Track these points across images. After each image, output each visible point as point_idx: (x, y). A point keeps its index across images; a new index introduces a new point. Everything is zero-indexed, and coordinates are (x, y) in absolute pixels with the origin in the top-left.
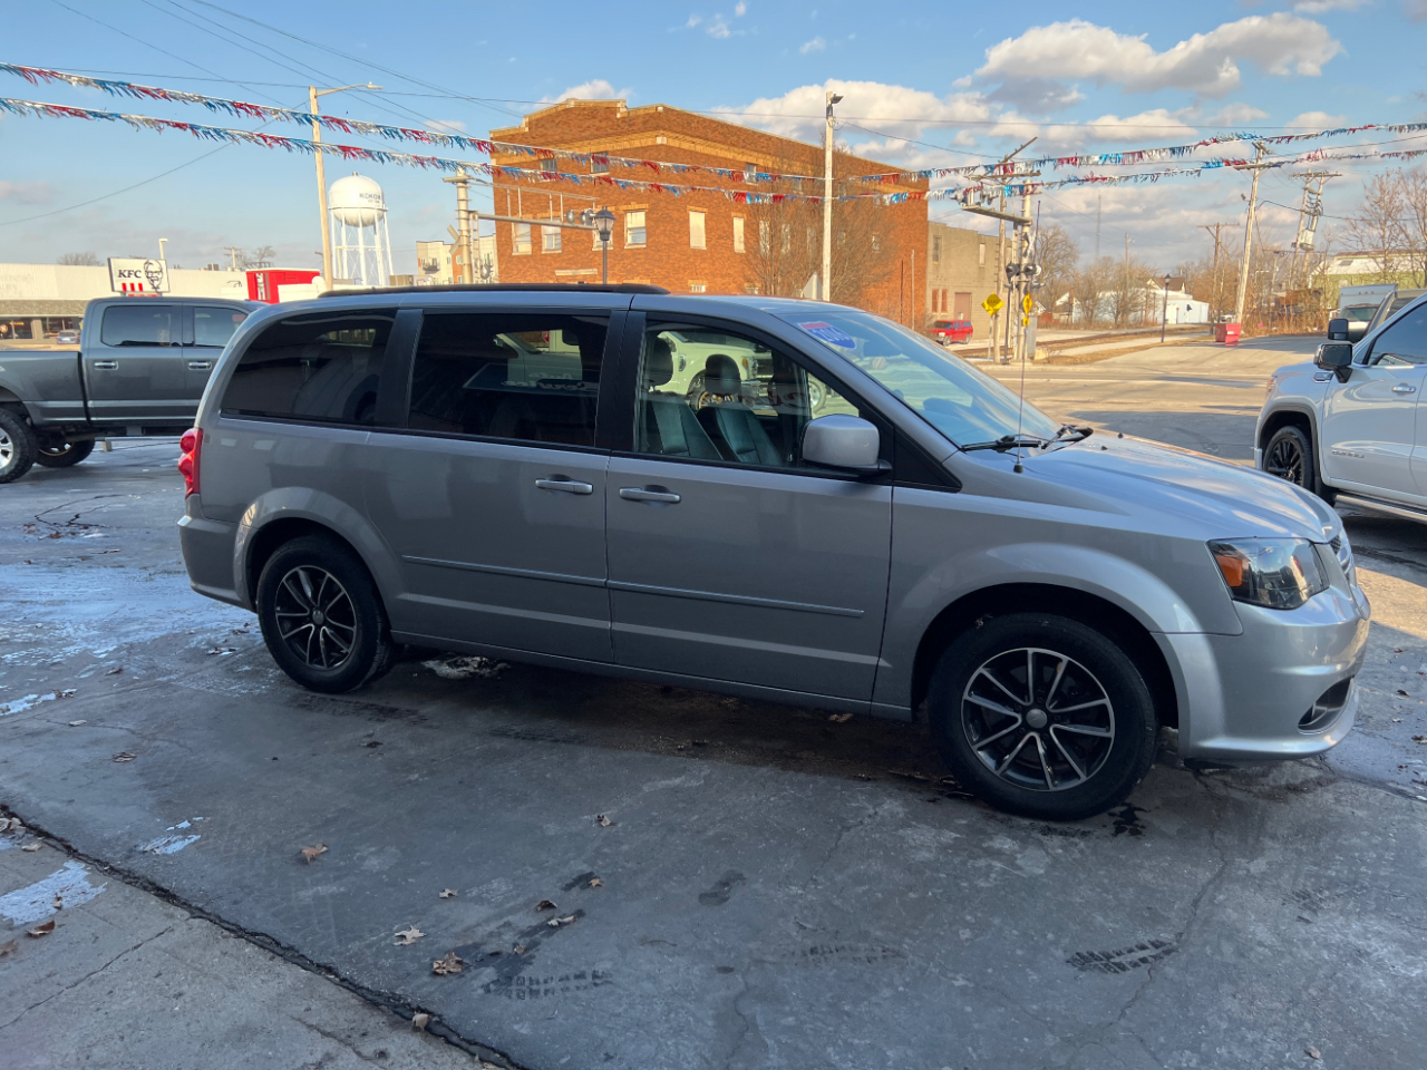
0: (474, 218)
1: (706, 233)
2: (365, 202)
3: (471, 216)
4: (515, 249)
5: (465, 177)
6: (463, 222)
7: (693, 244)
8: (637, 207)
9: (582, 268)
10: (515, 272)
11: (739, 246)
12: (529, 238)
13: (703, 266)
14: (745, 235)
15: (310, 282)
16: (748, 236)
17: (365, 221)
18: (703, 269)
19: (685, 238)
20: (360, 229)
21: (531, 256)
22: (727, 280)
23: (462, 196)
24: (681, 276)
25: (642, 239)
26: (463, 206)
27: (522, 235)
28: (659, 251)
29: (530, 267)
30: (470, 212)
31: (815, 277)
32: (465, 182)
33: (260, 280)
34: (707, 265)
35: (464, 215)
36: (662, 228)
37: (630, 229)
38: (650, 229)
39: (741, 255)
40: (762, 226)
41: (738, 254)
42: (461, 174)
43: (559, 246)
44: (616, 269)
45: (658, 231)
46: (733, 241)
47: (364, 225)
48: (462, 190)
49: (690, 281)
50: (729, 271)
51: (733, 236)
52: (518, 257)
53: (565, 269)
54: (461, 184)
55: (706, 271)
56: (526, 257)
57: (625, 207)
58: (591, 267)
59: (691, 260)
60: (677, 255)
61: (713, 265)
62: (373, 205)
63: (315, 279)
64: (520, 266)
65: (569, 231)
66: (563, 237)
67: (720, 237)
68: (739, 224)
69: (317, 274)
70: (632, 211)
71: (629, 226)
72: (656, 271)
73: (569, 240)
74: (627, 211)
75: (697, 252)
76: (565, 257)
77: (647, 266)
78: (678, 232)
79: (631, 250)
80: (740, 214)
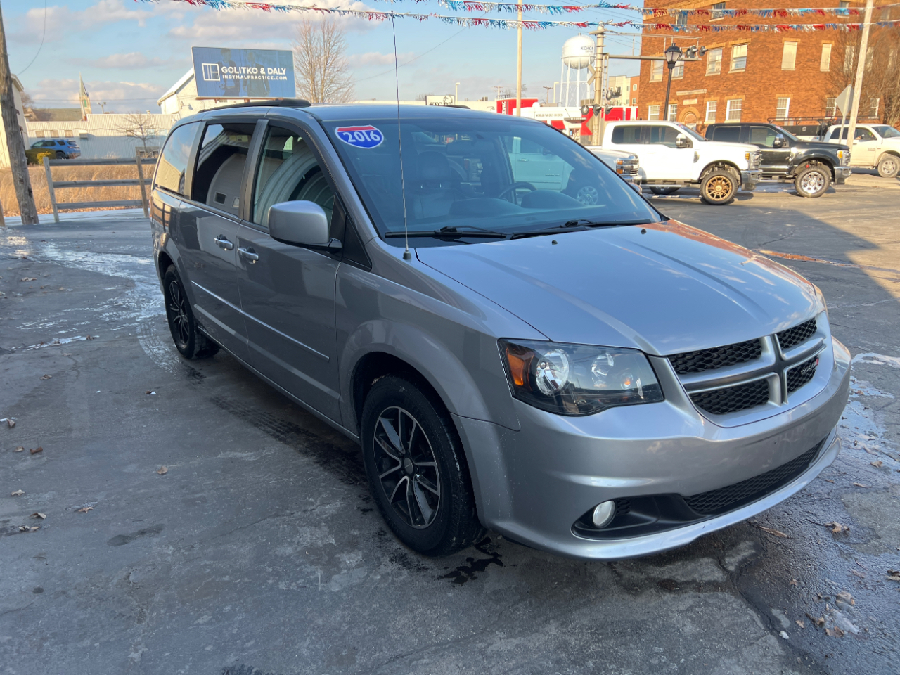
0: (606, 58)
1: (797, 58)
2: (584, 52)
3: (604, 56)
4: (651, 78)
5: (603, 30)
6: (599, 61)
7: (784, 66)
8: (742, 41)
9: (695, 89)
10: (650, 94)
11: (825, 66)
12: (662, 70)
13: (790, 83)
14: (831, 58)
15: (531, 106)
16: (834, 58)
17: (582, 65)
18: (790, 85)
19: (778, 63)
20: (579, 70)
21: (662, 82)
22: (810, 92)
23: (600, 44)
24: (770, 92)
25: (743, 65)
26: (599, 50)
27: (658, 68)
28: (754, 73)
29: (660, 90)
30: (603, 54)
31: (849, 88)
32: (602, 34)
33: (504, 106)
34: (793, 82)
35: (599, 56)
36: (759, 56)
37: (735, 58)
38: (749, 58)
39: (825, 73)
40: (848, 50)
41: (823, 73)
42: (600, 29)
43: (682, 75)
44: (721, 88)
45: (756, 59)
46: (820, 63)
47: (581, 68)
48: (600, 40)
49: (777, 95)
50: (812, 87)
51: (820, 59)
52: (653, 84)
53: (684, 90)
54: (599, 35)
55: (793, 87)
56: (658, 83)
57: (733, 43)
58: (703, 88)
59: (781, 79)
60: (769, 76)
61: (799, 82)
62: (589, 54)
63: (535, 104)
64: (654, 90)
65: (690, 63)
66: (685, 67)
67: (809, 60)
68: (827, 50)
69: (536, 101)
70: (737, 45)
71: (735, 56)
72: (750, 88)
73: (689, 70)
74: (734, 45)
75: (788, 74)
76: (685, 82)
77: (744, 86)
78: (773, 58)
79: (733, 74)
80: (829, 42)
